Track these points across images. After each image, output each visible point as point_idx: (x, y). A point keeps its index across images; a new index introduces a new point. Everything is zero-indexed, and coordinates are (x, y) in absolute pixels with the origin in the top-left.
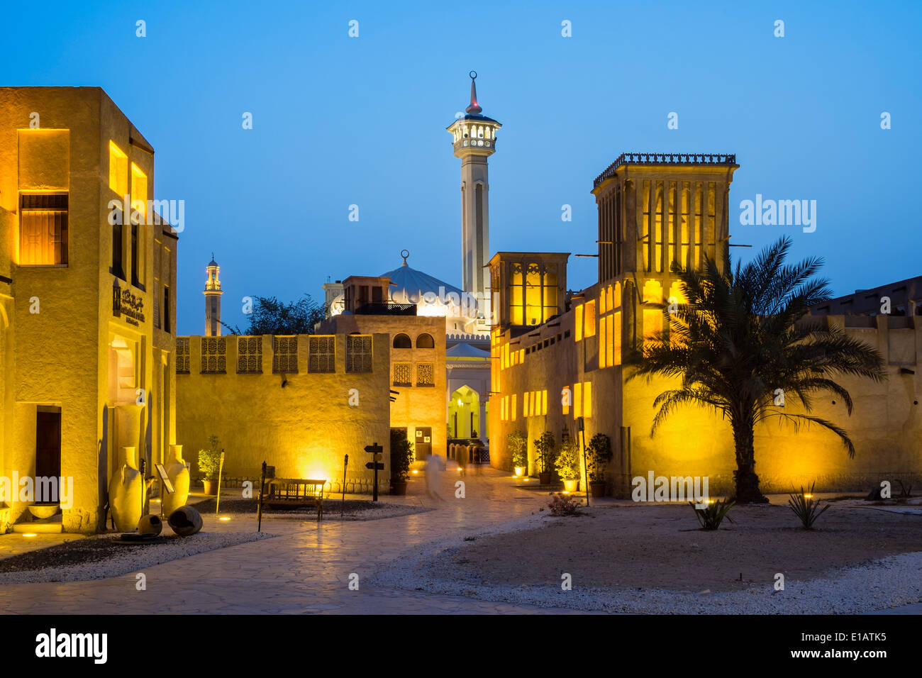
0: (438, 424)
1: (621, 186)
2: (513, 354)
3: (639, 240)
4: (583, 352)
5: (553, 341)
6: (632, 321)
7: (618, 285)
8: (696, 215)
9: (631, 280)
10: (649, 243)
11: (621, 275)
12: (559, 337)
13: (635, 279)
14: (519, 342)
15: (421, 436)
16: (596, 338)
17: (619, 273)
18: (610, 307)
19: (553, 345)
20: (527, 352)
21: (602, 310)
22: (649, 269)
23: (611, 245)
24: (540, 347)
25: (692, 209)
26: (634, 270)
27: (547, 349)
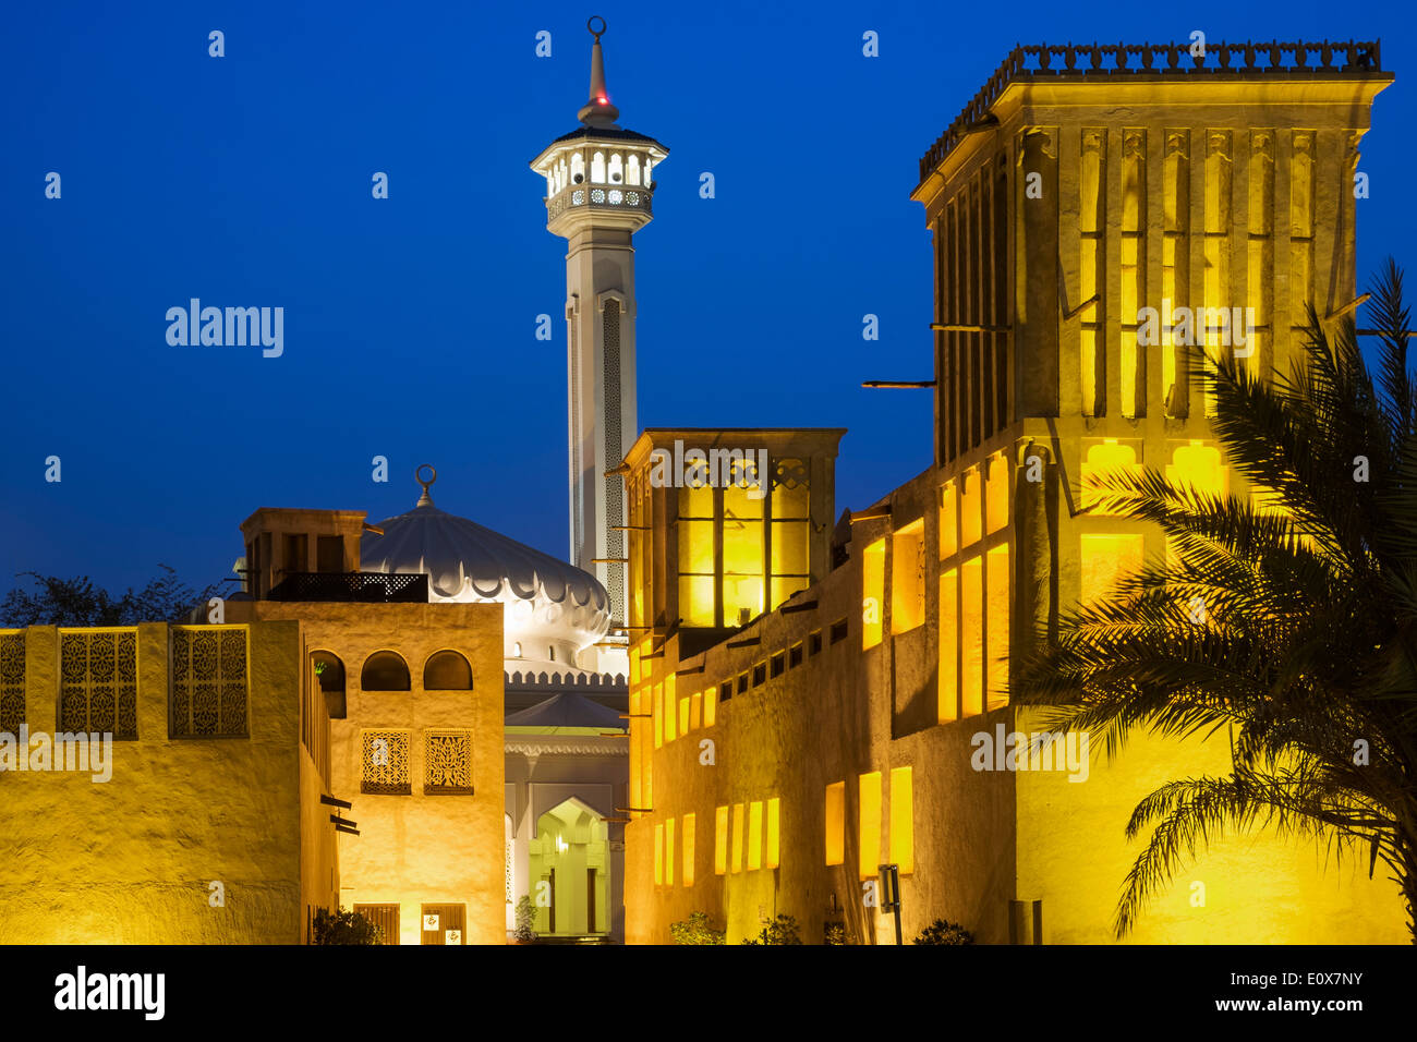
0: (484, 896)
1: (1010, 151)
2: (685, 701)
3: (1067, 315)
4: (887, 677)
5: (796, 657)
6: (1044, 572)
7: (999, 463)
8: (1252, 237)
9: (1044, 441)
10: (1100, 326)
11: (1009, 430)
12: (816, 644)
13: (1056, 442)
14: (701, 669)
15: (436, 927)
16: (927, 634)
17: (1003, 424)
18: (974, 534)
19: (798, 668)
20: (725, 694)
21: (948, 545)
22: (1100, 410)
23: (975, 335)
24: (759, 678)
25: (1237, 218)
26: (1050, 412)
27: (780, 680)
